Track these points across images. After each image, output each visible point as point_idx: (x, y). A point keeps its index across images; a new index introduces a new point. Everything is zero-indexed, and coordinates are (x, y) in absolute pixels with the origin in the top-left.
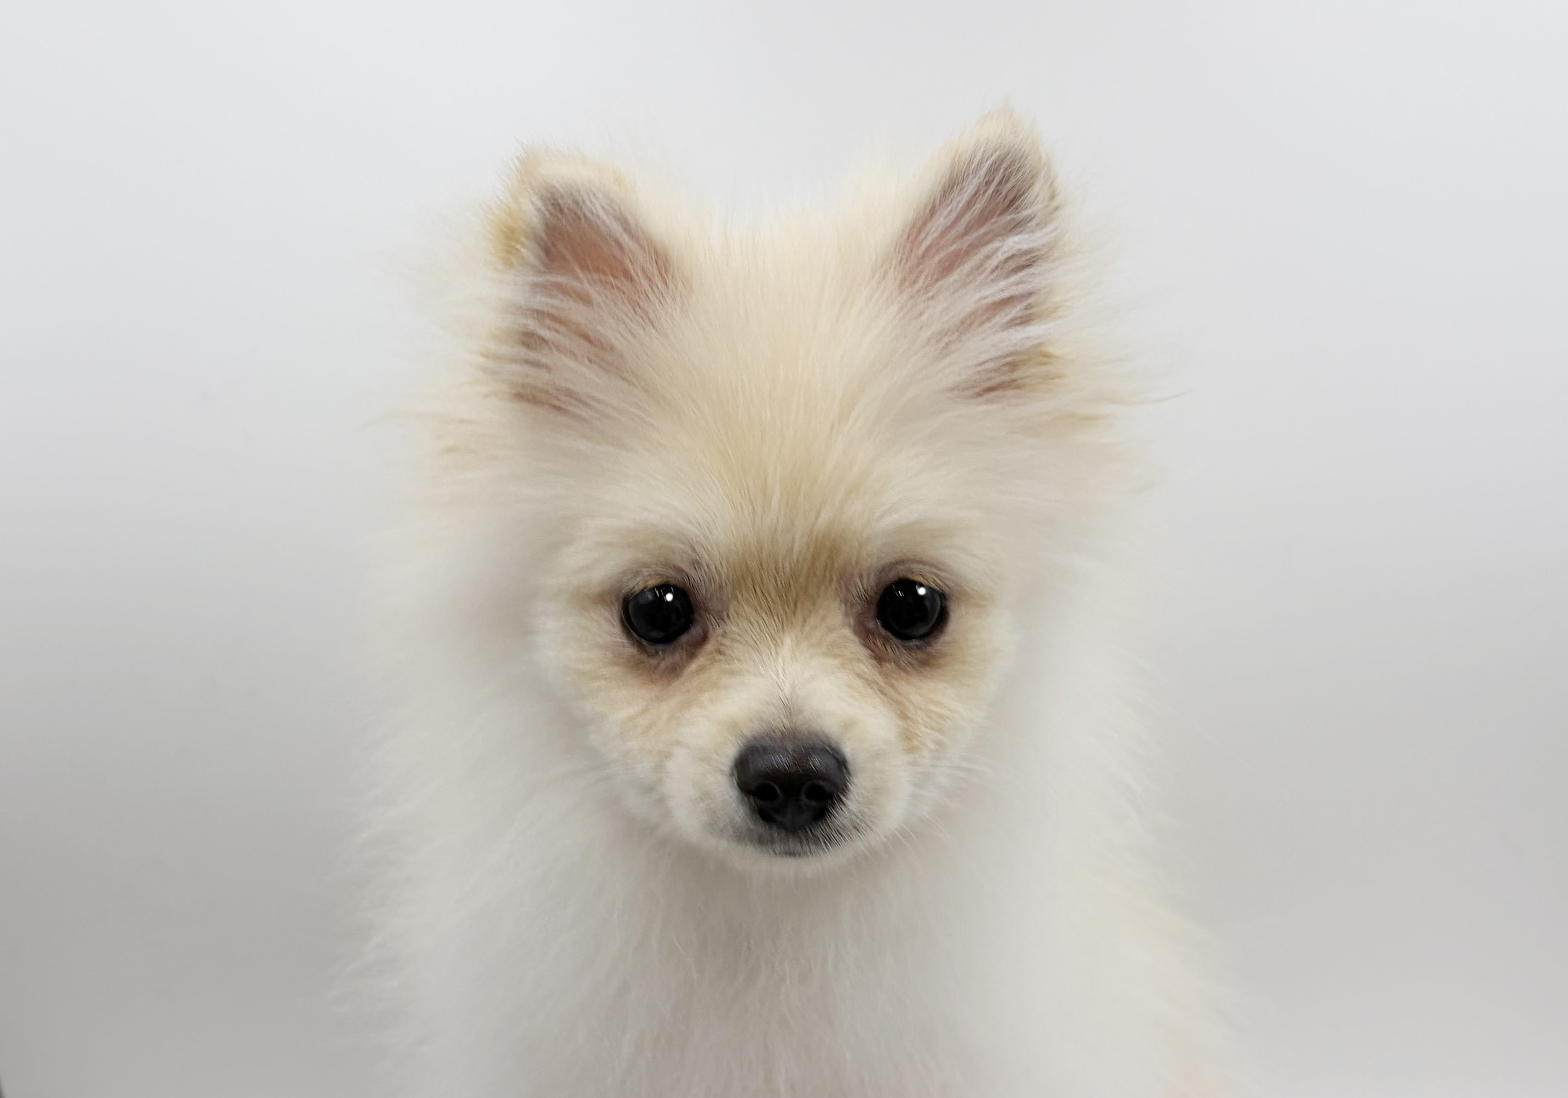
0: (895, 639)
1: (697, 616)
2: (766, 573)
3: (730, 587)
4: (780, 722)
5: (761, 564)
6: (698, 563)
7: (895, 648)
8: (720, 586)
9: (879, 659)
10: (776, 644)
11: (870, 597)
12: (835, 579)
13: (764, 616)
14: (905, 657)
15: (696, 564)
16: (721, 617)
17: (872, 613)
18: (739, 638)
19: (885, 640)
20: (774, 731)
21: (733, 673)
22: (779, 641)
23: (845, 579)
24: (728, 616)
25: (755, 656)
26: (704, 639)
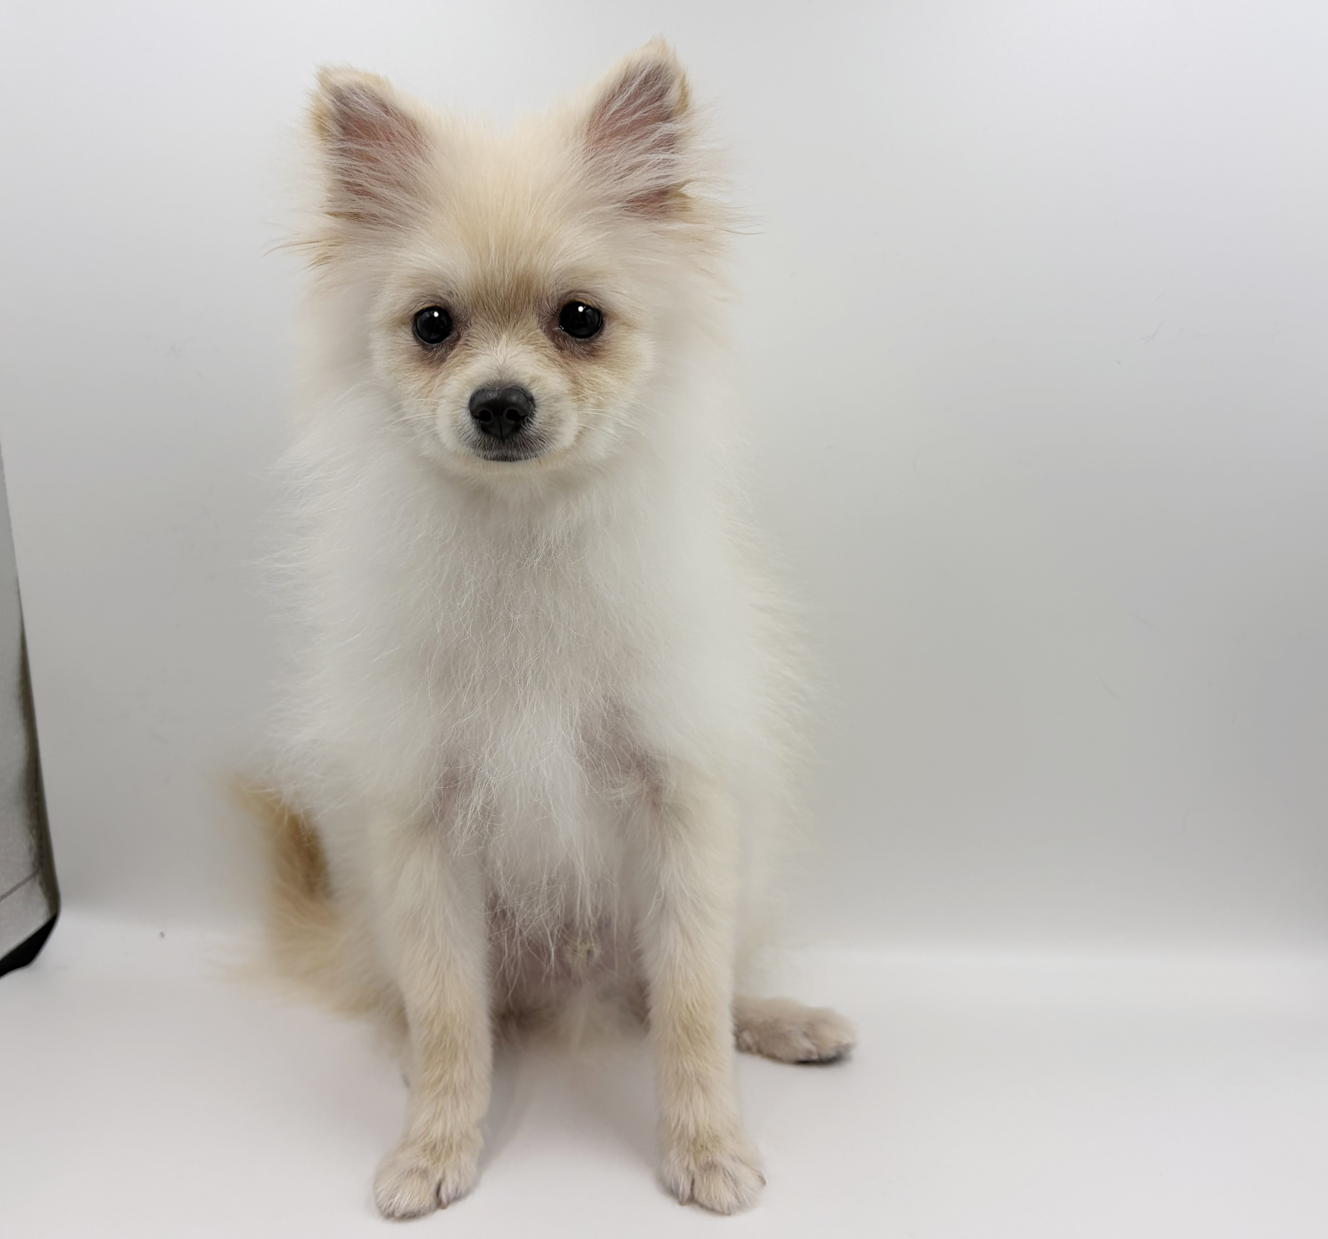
0: (570, 337)
1: (454, 326)
2: (490, 297)
3: (470, 306)
4: (495, 377)
5: (487, 292)
6: (452, 293)
7: (571, 342)
8: (465, 307)
9: (560, 348)
10: (498, 339)
11: (555, 312)
12: (531, 301)
13: (491, 323)
14: (578, 349)
15: (450, 293)
16: (466, 325)
17: (556, 322)
18: (476, 336)
19: (564, 338)
20: (490, 381)
21: (472, 355)
22: (499, 336)
23: (538, 301)
24: (471, 325)
25: (485, 345)
26: (458, 338)
